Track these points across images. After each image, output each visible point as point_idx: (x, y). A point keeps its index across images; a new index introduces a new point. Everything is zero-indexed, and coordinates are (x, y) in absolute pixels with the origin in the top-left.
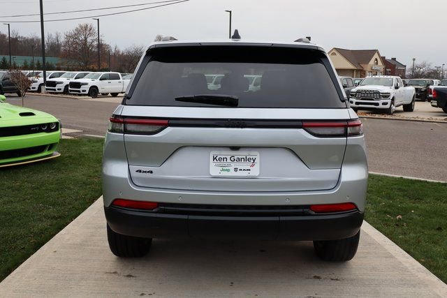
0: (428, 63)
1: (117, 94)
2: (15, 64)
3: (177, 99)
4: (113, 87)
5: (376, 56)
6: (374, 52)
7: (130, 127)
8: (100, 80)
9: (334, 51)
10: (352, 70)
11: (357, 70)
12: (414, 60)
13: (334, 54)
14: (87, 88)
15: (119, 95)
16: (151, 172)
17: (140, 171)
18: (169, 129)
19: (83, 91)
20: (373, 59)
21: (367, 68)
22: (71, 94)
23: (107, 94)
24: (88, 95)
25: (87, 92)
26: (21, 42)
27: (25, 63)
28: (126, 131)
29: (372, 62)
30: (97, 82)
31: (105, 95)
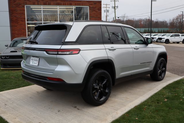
1: (179, 42)
2: (155, 31)
4: (176, 39)
8: (171, 36)
14: (164, 40)
15: (180, 43)
19: (163, 41)
22: (159, 42)
23: (175, 42)
24: (165, 43)
25: (164, 42)
26: (159, 23)
27: (159, 31)
30: (169, 38)
31: (174, 43)
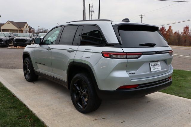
0: (44, 28)
3: (140, 45)
5: (26, 25)
6: (25, 23)
7: (128, 57)
9: (9, 22)
10: (18, 30)
11: (19, 30)
12: (39, 27)
13: (8, 23)
16: (135, 73)
17: (131, 73)
18: (142, 56)
20: (25, 26)
21: (23, 29)
28: (127, 58)
29: (25, 27)
